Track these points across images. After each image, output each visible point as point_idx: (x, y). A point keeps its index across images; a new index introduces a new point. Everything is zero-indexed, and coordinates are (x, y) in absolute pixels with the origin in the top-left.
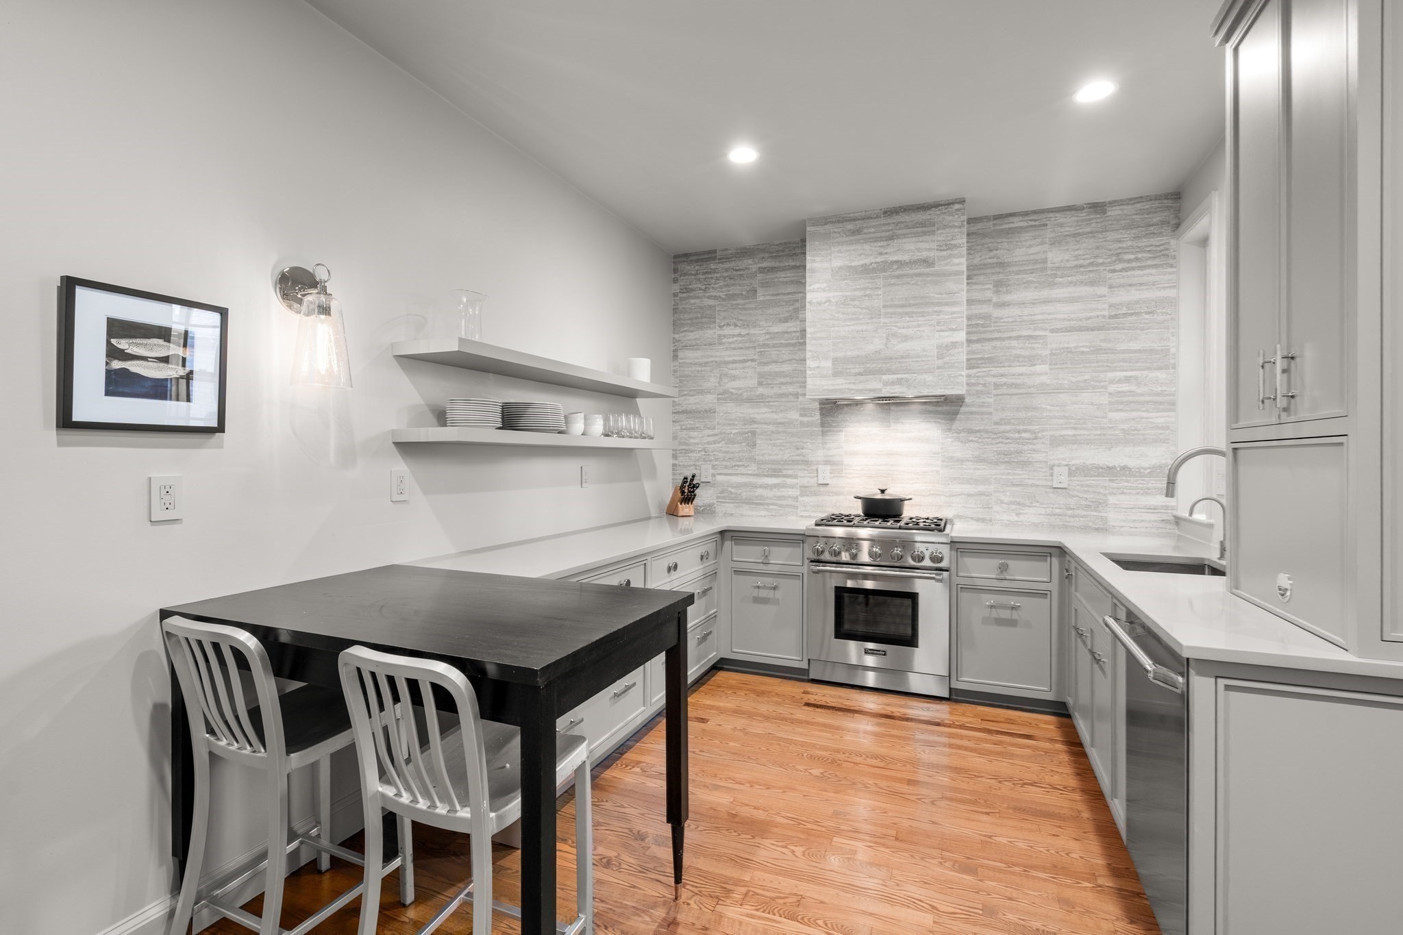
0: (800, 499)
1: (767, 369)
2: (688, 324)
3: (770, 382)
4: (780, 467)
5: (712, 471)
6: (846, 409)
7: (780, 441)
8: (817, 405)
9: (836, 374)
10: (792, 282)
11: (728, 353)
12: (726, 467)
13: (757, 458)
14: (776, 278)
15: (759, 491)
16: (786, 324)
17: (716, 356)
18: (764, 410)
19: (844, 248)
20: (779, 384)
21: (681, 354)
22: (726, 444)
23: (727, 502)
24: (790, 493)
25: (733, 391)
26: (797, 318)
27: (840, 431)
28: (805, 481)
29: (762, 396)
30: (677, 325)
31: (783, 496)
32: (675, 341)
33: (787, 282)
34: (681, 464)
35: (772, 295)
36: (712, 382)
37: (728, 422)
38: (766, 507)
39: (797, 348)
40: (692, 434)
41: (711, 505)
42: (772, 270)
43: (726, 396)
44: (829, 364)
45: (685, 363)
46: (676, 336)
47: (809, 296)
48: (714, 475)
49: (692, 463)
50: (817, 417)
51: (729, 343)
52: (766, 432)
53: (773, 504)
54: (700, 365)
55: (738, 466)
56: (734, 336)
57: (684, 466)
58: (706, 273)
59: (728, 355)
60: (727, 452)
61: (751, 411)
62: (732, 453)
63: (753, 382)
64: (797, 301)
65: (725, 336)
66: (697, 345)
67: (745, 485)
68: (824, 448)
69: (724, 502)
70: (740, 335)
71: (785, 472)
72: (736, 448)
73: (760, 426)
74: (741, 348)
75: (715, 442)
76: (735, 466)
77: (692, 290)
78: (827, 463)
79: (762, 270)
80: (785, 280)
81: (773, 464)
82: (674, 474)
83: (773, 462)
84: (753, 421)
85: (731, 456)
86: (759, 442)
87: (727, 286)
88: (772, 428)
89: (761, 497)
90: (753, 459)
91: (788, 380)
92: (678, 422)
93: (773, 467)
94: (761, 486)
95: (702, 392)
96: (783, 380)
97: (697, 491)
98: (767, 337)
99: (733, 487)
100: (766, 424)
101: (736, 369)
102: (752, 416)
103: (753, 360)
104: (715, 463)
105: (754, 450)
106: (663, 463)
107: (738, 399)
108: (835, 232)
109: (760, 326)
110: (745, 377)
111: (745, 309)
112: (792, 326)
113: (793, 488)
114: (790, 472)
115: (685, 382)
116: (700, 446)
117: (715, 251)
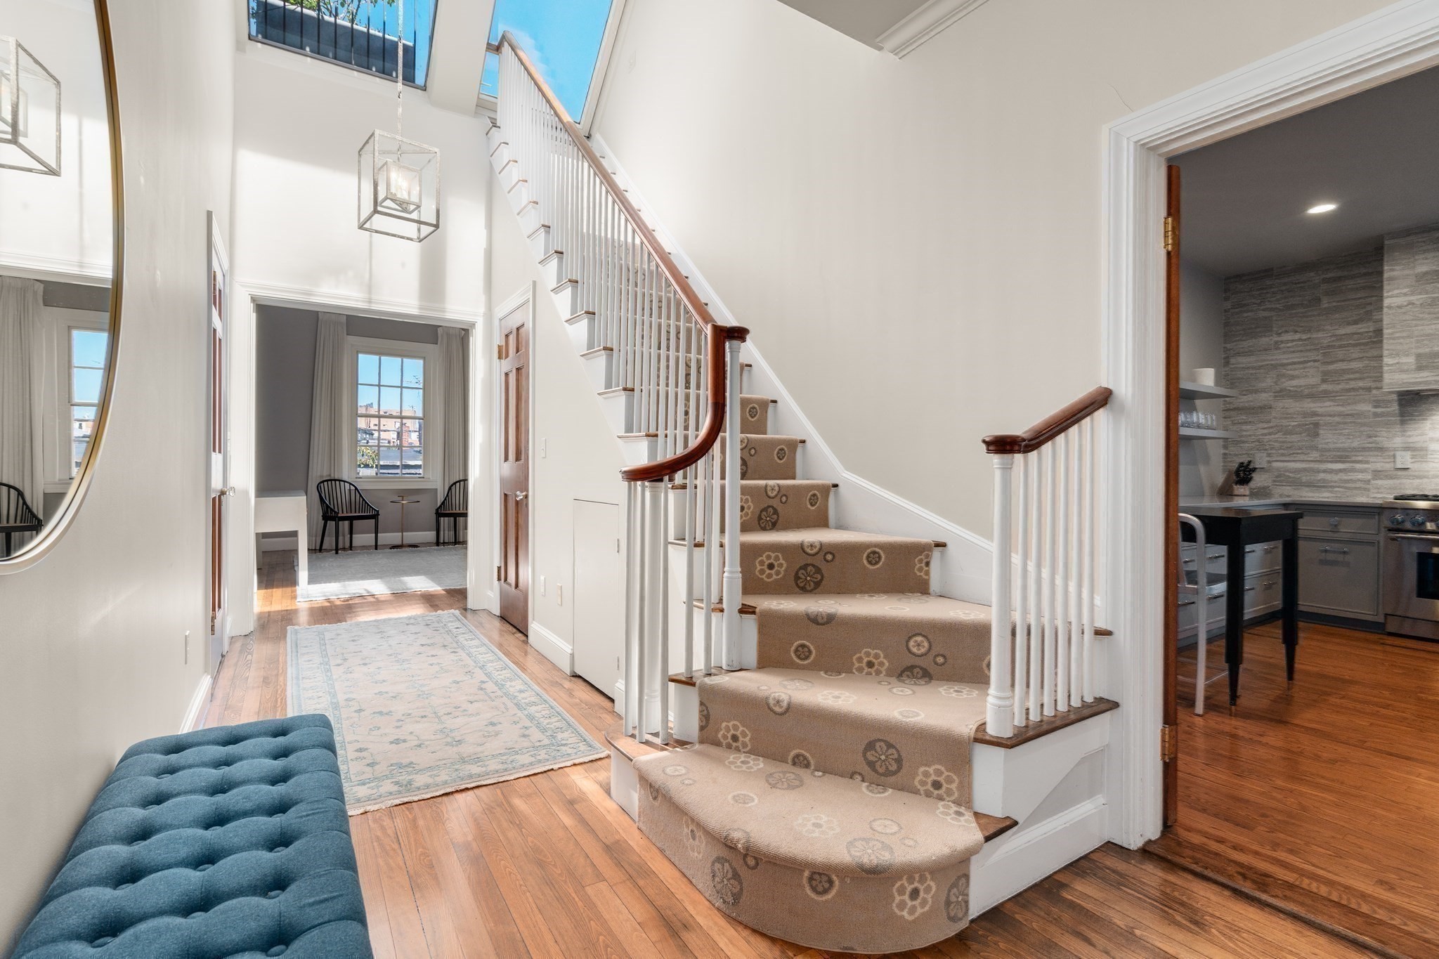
0: (1373, 482)
1: (1331, 367)
2: (1240, 334)
3: (1336, 379)
4: (1347, 454)
5: (1268, 459)
6: (1432, 399)
7: (1347, 431)
8: (1395, 397)
9: (1420, 368)
10: (1364, 288)
11: (1286, 356)
12: (1283, 455)
13: (1320, 446)
14: (1343, 286)
15: (1322, 476)
16: (1354, 326)
17: (1272, 360)
18: (1328, 404)
19: (1432, 254)
20: (1346, 380)
21: (1232, 361)
22: (1283, 435)
23: (1283, 485)
24: (1358, 477)
25: (1291, 389)
26: (1370, 320)
27: (1426, 419)
28: (1379, 466)
29: (1325, 392)
30: (1227, 336)
31: (1351, 480)
32: (1226, 350)
33: (1357, 289)
34: (1231, 453)
35: (1338, 302)
36: (1269, 382)
37: (1285, 416)
38: (1330, 489)
39: (1368, 347)
40: (1244, 427)
41: (1265, 488)
42: (1339, 279)
43: (1282, 394)
44: (1411, 360)
45: (1236, 368)
46: (1228, 346)
47: (1386, 302)
48: (1269, 462)
49: (1244, 452)
50: (1395, 407)
51: (1288, 347)
52: (1331, 423)
53: (1338, 487)
54: (1254, 368)
55: (1298, 454)
56: (1293, 341)
57: (1236, 455)
58: (1261, 289)
59: (1285, 358)
60: (1283, 442)
61: (1312, 405)
62: (1290, 442)
63: (1315, 380)
64: (1371, 304)
65: (1282, 342)
66: (1250, 351)
67: (1305, 470)
68: (1403, 436)
69: (1280, 485)
70: (1300, 340)
71: (1354, 458)
72: (1294, 438)
73: (1323, 418)
74: (1302, 351)
75: (1270, 434)
76: (1294, 453)
77: (1245, 305)
78: (1407, 449)
79: (1325, 281)
80: (1355, 286)
81: (1338, 451)
82: (1224, 462)
83: (1338, 450)
84: (1315, 414)
85: (1289, 445)
86: (1321, 432)
87: (1285, 298)
88: (1337, 419)
89: (1324, 480)
90: (1315, 448)
91: (1357, 375)
92: (1230, 418)
93: (1339, 454)
94: (1325, 471)
95: (1256, 391)
96: (1352, 376)
97: (1254, 475)
98: (1333, 339)
99: (1291, 472)
100: (1330, 416)
101: (1295, 369)
102: (1314, 409)
103: (1315, 361)
104: (1270, 452)
105: (1316, 439)
106: (1215, 450)
107: (1297, 395)
108: (1418, 242)
109: (1324, 330)
110: (1306, 376)
111: (1307, 317)
112: (1363, 328)
113: (1362, 472)
114: (1360, 458)
115: (1237, 384)
116: (1253, 437)
117: (1272, 269)
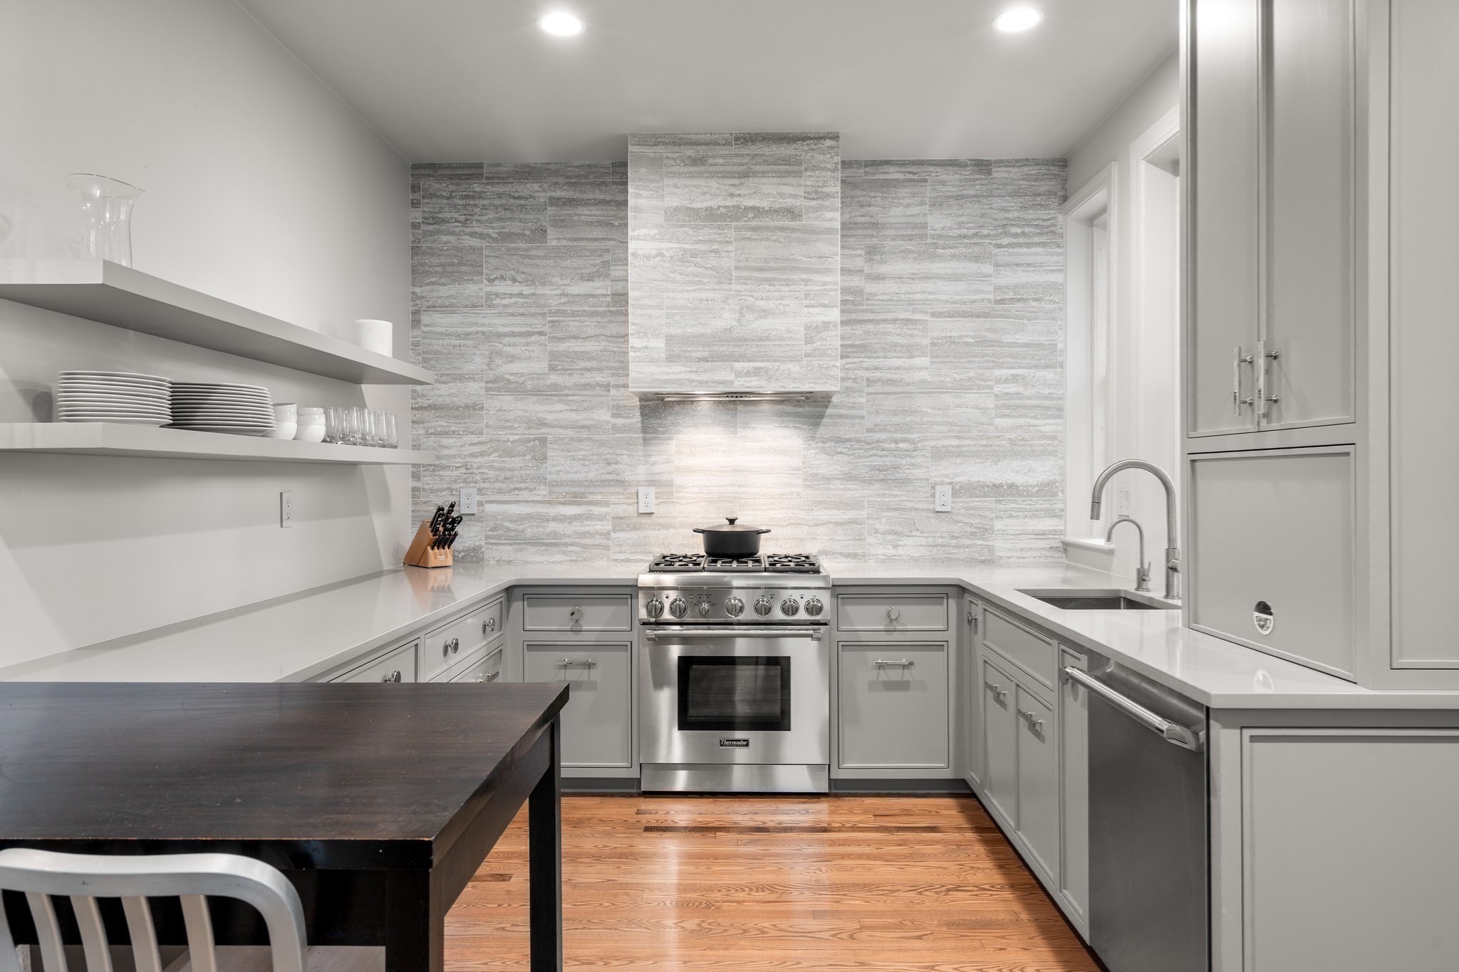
0: (613, 535)
1: (562, 347)
2: (437, 272)
3: (569, 367)
4: (582, 490)
5: (479, 498)
6: (677, 408)
7: (583, 453)
8: (636, 402)
9: (671, 359)
10: (600, 224)
11: (502, 321)
12: (500, 491)
13: (549, 477)
14: (576, 215)
15: (552, 526)
16: (591, 284)
17: (483, 325)
18: (559, 407)
19: (682, 182)
20: (581, 369)
21: (425, 318)
22: (500, 456)
23: (500, 544)
24: (598, 527)
25: (511, 378)
26: (607, 276)
27: (670, 439)
28: (620, 510)
29: (555, 386)
30: (418, 273)
31: (588, 532)
32: (415, 297)
33: (592, 223)
34: (427, 487)
35: (570, 239)
36: (477, 363)
37: (503, 423)
38: (563, 549)
39: (607, 319)
40: (445, 441)
41: (476, 550)
42: (570, 202)
43: (498, 385)
44: (660, 343)
45: (432, 332)
46: (417, 290)
47: (632, 246)
48: (480, 504)
49: (445, 486)
50: (636, 419)
51: (504, 306)
52: (563, 439)
53: (572, 544)
54: (458, 336)
55: (519, 489)
56: (511, 296)
57: (432, 491)
58: (467, 197)
59: (501, 324)
60: (501, 469)
61: (538, 408)
62: (510, 470)
63: (542, 366)
64: (607, 251)
65: (497, 295)
66: (452, 305)
67: (530, 517)
68: (647, 462)
69: (497, 544)
70: (520, 295)
71: (590, 498)
72: (516, 462)
73: (552, 430)
74: (523, 315)
75: (482, 454)
76: (515, 489)
77: (443, 221)
78: (651, 483)
79: (554, 201)
80: (589, 219)
81: (573, 486)
82: (415, 503)
83: (572, 483)
84: (542, 423)
85: (508, 474)
86: (550, 453)
87: (501, 219)
88: (570, 433)
89: (555, 534)
90: (541, 480)
91: (594, 364)
92: (421, 423)
93: (573, 490)
94: (555, 519)
95: (460, 378)
96: (588, 364)
97: (458, 529)
98: (563, 300)
99: (511, 521)
100: (561, 427)
101: (515, 345)
102: (540, 415)
103: (541, 333)
104: (482, 485)
105: (544, 465)
106: (399, 486)
107: (517, 389)
108: (668, 158)
109: (551, 284)
110: (530, 357)
111: (529, 257)
112: (600, 287)
113: (602, 520)
114: (598, 497)
115: (433, 362)
116: (458, 460)
117: (480, 166)
